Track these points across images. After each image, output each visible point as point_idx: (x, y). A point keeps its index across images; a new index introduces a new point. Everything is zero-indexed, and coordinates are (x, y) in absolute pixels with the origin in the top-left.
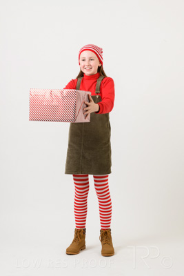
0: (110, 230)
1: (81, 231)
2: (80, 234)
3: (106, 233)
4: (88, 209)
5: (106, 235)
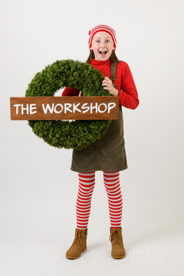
0: (121, 228)
1: (82, 231)
2: (81, 235)
4: (91, 208)
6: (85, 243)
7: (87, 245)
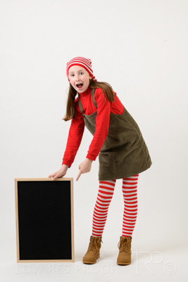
0: (131, 238)
1: (98, 239)
3: (126, 240)
5: (125, 243)
6: (99, 251)
7: (100, 253)
